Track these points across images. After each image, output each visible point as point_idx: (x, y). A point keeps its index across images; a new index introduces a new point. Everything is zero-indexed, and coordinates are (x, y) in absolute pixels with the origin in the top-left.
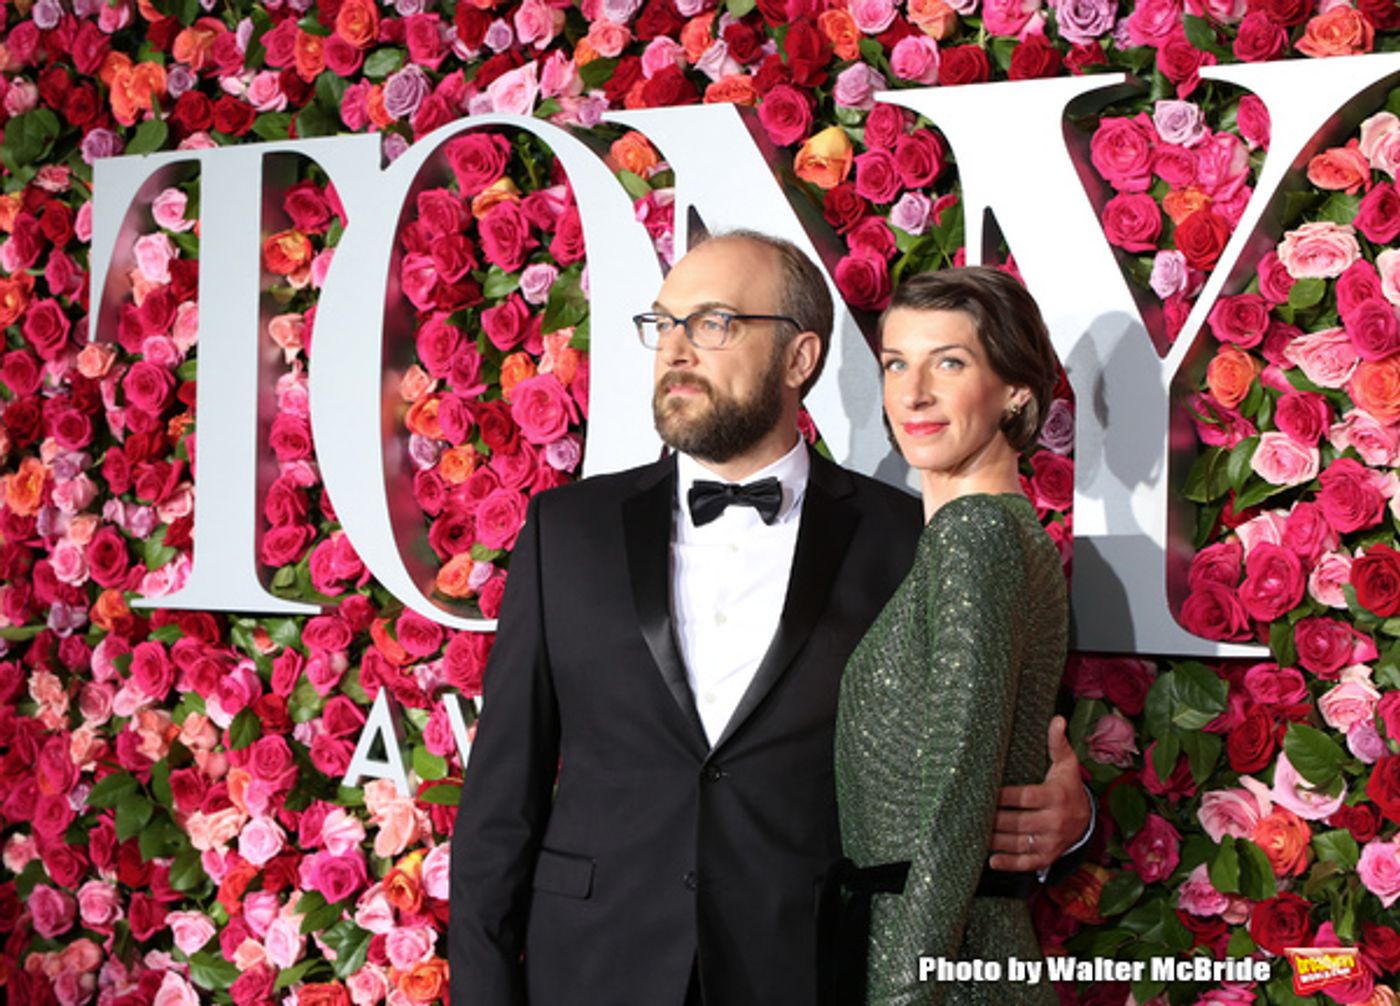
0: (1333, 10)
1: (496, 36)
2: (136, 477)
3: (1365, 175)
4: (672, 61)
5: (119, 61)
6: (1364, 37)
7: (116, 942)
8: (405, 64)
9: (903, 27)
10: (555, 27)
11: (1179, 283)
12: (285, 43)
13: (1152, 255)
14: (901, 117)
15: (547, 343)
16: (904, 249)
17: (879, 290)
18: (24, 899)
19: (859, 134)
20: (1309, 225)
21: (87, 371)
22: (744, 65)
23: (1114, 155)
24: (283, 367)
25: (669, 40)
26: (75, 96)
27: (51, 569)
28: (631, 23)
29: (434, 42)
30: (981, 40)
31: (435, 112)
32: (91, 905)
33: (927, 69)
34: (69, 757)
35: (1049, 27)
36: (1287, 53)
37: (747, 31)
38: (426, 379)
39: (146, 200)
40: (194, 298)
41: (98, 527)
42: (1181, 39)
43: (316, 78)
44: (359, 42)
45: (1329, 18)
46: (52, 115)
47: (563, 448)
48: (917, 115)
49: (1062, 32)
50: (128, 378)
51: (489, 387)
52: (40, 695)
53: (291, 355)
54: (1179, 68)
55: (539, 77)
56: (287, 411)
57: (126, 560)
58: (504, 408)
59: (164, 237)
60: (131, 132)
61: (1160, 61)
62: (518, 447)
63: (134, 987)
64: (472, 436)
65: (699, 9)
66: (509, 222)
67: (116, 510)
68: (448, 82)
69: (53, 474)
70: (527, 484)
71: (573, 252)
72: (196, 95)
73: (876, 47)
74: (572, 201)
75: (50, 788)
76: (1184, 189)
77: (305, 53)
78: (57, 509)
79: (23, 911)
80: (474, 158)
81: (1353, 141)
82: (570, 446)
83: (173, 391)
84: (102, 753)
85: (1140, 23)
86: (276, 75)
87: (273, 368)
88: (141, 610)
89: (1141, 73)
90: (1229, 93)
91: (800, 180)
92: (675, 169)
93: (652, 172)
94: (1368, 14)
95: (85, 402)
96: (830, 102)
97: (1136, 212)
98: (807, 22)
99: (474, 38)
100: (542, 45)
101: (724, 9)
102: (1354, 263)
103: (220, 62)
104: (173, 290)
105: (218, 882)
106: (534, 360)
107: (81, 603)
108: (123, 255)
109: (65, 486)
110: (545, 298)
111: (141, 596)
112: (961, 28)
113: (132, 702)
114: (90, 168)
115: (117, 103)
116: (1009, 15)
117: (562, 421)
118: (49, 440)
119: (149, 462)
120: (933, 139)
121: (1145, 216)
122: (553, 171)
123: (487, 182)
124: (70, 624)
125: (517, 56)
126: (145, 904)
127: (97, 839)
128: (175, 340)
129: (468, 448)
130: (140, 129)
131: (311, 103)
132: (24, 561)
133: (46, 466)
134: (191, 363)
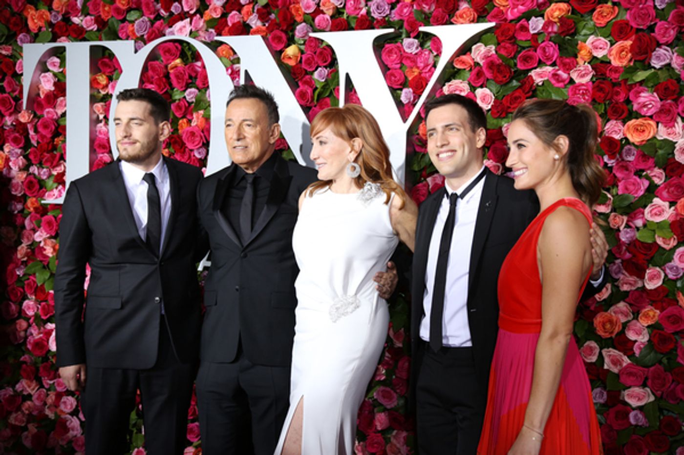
0: (464, 9)
1: (175, 8)
2: (43, 158)
3: (472, 64)
4: (238, 20)
5: (31, 8)
6: (474, 18)
7: (34, 320)
8: (142, 16)
9: (318, 11)
10: (197, 6)
11: (410, 99)
12: (96, 6)
13: (401, 90)
14: (318, 42)
15: (195, 115)
16: (318, 86)
17: (310, 100)
19: (303, 47)
20: (453, 81)
21: (22, 120)
22: (263, 22)
23: (389, 56)
24: (98, 121)
25: (238, 13)
26: (13, 20)
27: (10, 190)
28: (224, 6)
29: (152, 9)
30: (345, 16)
31: (154, 35)
32: (28, 308)
33: (327, 26)
34: (17, 255)
35: (368, 12)
36: (448, 22)
37: (264, 11)
39: (45, 60)
40: (64, 95)
41: (27, 176)
42: (412, 18)
43: (108, 20)
44: (125, 8)
45: (463, 12)
46: (4, 27)
47: (200, 151)
48: (322, 41)
49: (373, 15)
50: (39, 123)
53: (101, 117)
54: (411, 27)
55: (191, 23)
56: (100, 136)
57: (38, 187)
58: (180, 137)
59: (51, 74)
60: (37, 35)
61: (405, 25)
62: (184, 151)
63: (41, 335)
64: (168, 146)
65: (248, 2)
66: (181, 73)
67: (34, 170)
68: (158, 23)
69: (10, 156)
71: (204, 84)
72: (62, 23)
73: (310, 17)
74: (204, 67)
76: (412, 68)
77: (104, 10)
78: (11, 168)
80: (168, 51)
81: (469, 53)
82: (203, 151)
83: (57, 128)
84: (29, 255)
85: (399, 12)
86: (93, 17)
87: (94, 121)
88: (45, 204)
89: (399, 29)
90: (428, 36)
91: (283, 63)
92: (241, 57)
93: (232, 58)
94: (476, 10)
95: (21, 132)
96: (293, 36)
97: (396, 75)
98: (285, 8)
99: (167, 9)
100: (192, 12)
101: (257, 3)
102: (469, 93)
103: (70, 11)
104: (55, 93)
106: (190, 121)
107: (20, 202)
108: (36, 79)
109: (15, 161)
110: (194, 100)
111: (45, 200)
112: (338, 12)
113: (41, 236)
114: (21, 48)
115: (30, 24)
116: (356, 9)
117: (200, 142)
118: (7, 144)
119: (48, 153)
120: (329, 50)
121: (399, 77)
122: (197, 56)
123: (173, 60)
124: (16, 209)
125: (183, 16)
126: (46, 306)
127: (29, 284)
128: (57, 110)
129: (166, 150)
130: (40, 34)
131: (107, 29)
133: (6, 153)
134: (63, 118)
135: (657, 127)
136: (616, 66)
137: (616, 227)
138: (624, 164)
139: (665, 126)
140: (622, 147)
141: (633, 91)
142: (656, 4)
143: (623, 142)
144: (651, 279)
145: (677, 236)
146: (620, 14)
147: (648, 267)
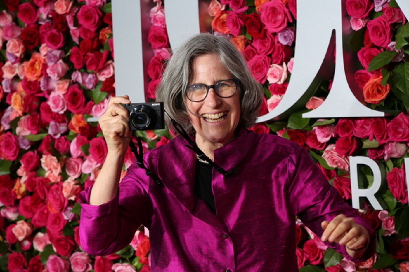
2: (86, 60)
18: (44, 263)
21: (59, 11)
24: (152, 4)
27: (49, 106)
32: (76, 263)
34: (63, 195)
38: (220, 6)
41: (70, 85)
47: (286, 35)
50: (79, 14)
51: (249, 7)
52: (47, 166)
56: (155, 25)
57: (84, 100)
58: (257, 16)
62: (265, 35)
64: (243, 30)
67: (78, 77)
69: (47, 61)
70: (270, 52)
75: (53, 210)
78: (49, 78)
79: (43, 268)
82: (288, 33)
83: (101, 18)
84: (78, 191)
87: (148, 5)
88: (92, 123)
95: (60, 26)
105: (136, 249)
107: (64, 122)
109: (53, 66)
111: (92, 117)
113: (91, 166)
118: (43, 45)
119: (92, 52)
124: (59, 132)
126: (102, 261)
129: (242, 37)
132: (35, 103)
133: (44, 58)
134: (109, 3)
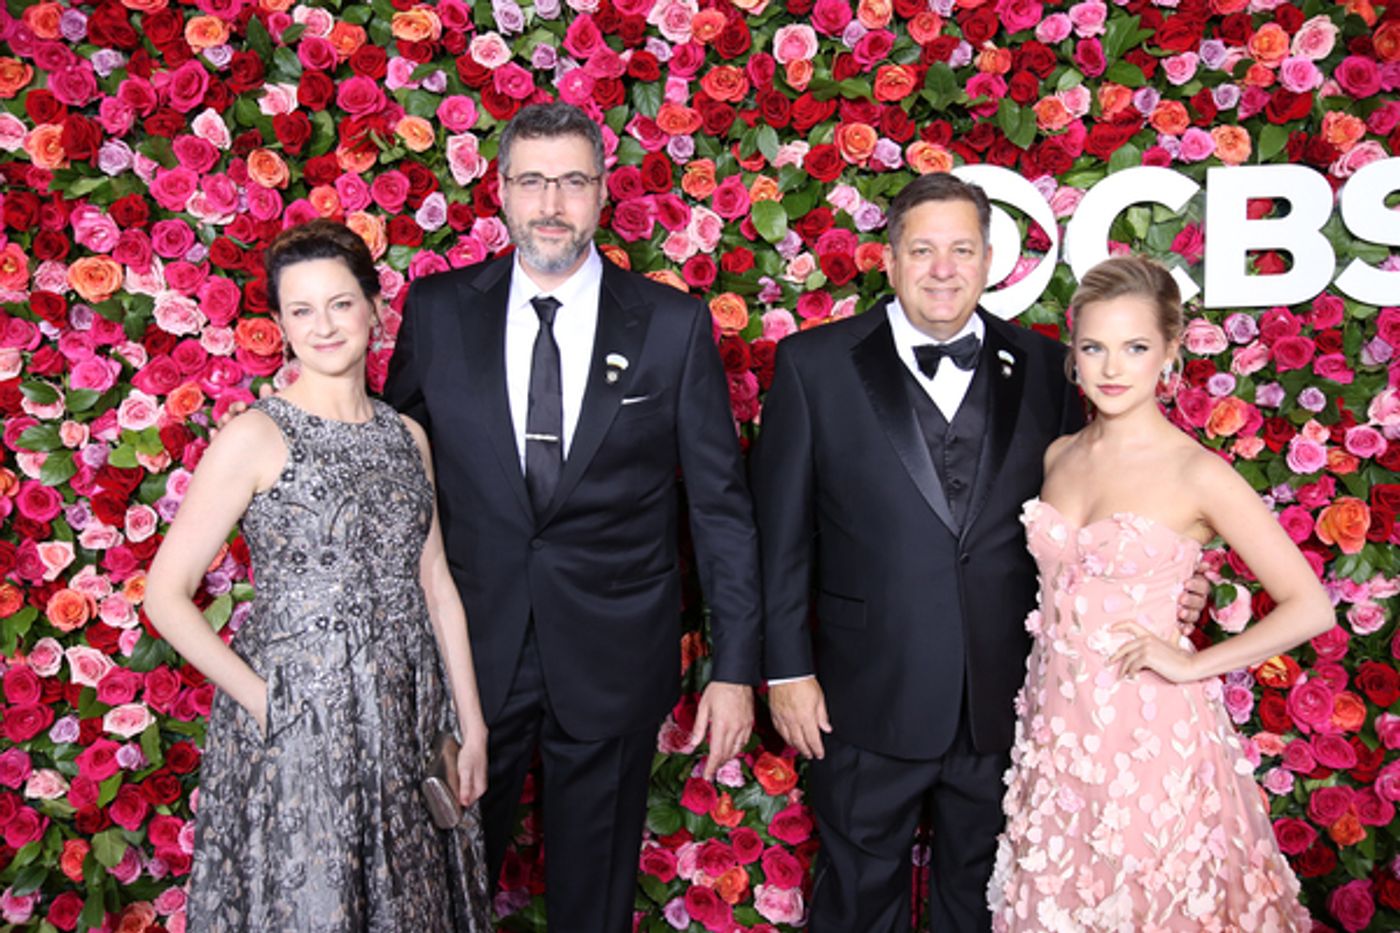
135: (124, 273)
136: (41, 167)
137: (74, 445)
138: (77, 336)
139: (136, 271)
140: (70, 305)
141: (75, 212)
142: (97, 68)
143: (73, 297)
144: (136, 524)
145: (170, 451)
146: (39, 78)
147: (128, 504)
